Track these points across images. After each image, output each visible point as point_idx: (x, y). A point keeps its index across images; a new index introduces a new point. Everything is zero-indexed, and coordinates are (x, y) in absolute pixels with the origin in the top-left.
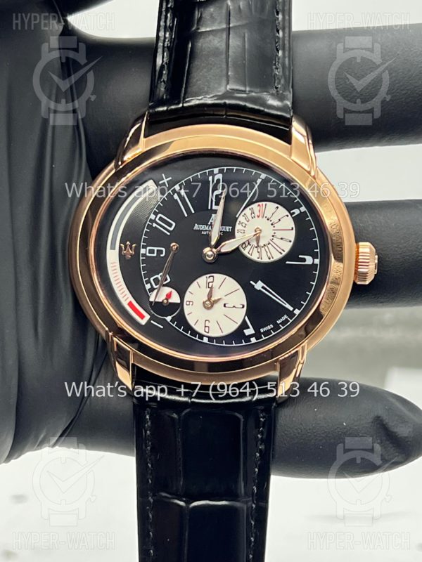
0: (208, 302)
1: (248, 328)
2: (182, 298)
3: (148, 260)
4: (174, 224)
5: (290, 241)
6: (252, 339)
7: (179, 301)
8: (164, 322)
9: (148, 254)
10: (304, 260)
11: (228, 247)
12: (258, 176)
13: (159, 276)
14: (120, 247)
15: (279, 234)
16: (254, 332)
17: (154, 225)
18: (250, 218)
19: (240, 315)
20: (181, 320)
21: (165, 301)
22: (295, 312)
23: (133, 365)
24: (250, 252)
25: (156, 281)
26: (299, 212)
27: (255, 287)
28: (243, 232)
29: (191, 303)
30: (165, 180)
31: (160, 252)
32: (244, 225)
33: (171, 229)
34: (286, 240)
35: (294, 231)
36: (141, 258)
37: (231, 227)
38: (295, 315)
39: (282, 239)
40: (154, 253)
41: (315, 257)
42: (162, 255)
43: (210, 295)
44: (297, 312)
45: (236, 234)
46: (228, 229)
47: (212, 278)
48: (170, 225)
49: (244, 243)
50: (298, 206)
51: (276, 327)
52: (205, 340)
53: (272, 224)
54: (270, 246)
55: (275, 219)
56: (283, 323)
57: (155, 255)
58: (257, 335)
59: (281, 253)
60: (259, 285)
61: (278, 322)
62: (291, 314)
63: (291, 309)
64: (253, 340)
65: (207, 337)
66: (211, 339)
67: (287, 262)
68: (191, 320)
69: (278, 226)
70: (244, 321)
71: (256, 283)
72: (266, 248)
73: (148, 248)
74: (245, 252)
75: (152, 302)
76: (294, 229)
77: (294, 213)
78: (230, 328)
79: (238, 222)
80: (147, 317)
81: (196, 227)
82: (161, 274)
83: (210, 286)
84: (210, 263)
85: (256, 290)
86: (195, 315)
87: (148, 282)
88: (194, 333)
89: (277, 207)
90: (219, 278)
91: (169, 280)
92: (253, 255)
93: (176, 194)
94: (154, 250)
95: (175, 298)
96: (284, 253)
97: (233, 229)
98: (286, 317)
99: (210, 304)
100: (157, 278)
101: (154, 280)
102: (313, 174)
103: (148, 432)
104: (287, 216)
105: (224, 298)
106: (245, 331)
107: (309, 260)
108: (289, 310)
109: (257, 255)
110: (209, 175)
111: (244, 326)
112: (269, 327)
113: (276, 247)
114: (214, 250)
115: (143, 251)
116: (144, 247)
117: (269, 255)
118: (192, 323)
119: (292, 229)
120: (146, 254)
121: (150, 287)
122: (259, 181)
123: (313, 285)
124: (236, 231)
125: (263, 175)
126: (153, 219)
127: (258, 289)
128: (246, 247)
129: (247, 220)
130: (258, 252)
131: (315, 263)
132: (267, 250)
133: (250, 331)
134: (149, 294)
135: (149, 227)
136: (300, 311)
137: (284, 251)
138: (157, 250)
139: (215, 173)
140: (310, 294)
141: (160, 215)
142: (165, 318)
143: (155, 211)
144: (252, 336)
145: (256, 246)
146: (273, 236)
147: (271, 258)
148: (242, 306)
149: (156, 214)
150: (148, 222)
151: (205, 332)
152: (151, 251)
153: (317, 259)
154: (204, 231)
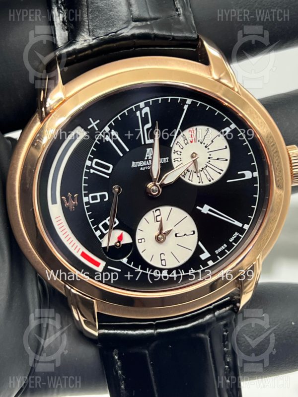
1: (204, 252)
2: (133, 237)
3: (92, 207)
4: (111, 166)
5: (227, 160)
6: (208, 262)
7: (131, 241)
8: (120, 265)
9: (91, 202)
10: (243, 176)
12: (184, 102)
13: (107, 221)
14: (62, 200)
15: (215, 155)
16: (209, 255)
17: (92, 171)
18: (184, 145)
19: (192, 241)
20: (137, 259)
21: (118, 244)
22: (244, 227)
23: (98, 314)
24: (190, 179)
25: (105, 226)
27: (202, 211)
28: (179, 160)
29: (143, 240)
30: (94, 124)
31: (103, 197)
32: (179, 153)
33: (109, 171)
34: (222, 159)
35: (228, 149)
36: (85, 207)
37: (168, 158)
38: (245, 230)
39: (218, 159)
40: (97, 199)
41: (253, 170)
42: (105, 200)
43: (161, 229)
45: (175, 164)
46: (165, 160)
47: (158, 211)
48: (108, 168)
50: (228, 125)
51: (230, 246)
53: (206, 147)
54: (207, 168)
56: (236, 241)
57: (99, 201)
58: (213, 257)
59: (220, 173)
60: (206, 209)
61: (231, 240)
62: (241, 230)
63: (240, 225)
64: (211, 263)
67: (228, 181)
68: (146, 257)
69: (211, 148)
70: (198, 246)
71: (202, 207)
72: (205, 171)
73: (91, 195)
74: (186, 179)
75: (106, 247)
76: (228, 147)
78: (185, 256)
79: (173, 151)
80: (103, 264)
81: (134, 164)
82: (109, 218)
85: (204, 214)
86: (148, 250)
87: (97, 229)
88: (152, 268)
90: (165, 210)
91: (117, 222)
92: (194, 180)
94: (96, 196)
95: (127, 239)
96: (223, 173)
97: (170, 160)
98: (236, 234)
99: (161, 237)
100: (105, 223)
101: (102, 226)
102: (236, 89)
105: (174, 228)
106: (201, 256)
107: (248, 175)
108: (239, 227)
109: (198, 180)
110: (136, 111)
111: (198, 251)
112: (223, 248)
113: (214, 168)
115: (85, 199)
116: (86, 195)
117: (209, 177)
118: (148, 260)
119: (226, 148)
120: (89, 202)
121: (100, 233)
122: (186, 107)
123: (256, 198)
124: (173, 161)
125: (189, 101)
126: (90, 165)
127: (206, 213)
128: (185, 174)
129: (181, 147)
130: (198, 177)
131: (254, 176)
132: (206, 173)
133: (205, 255)
134: (101, 241)
135: (87, 174)
136: (249, 226)
137: (222, 170)
138: (100, 195)
139: (141, 107)
140: (256, 207)
141: (95, 160)
142: (121, 260)
143: (90, 157)
144: (208, 259)
145: (195, 171)
146: (209, 158)
147: (211, 180)
148: (192, 233)
149: (91, 160)
150: (85, 170)
151: (162, 265)
152: (94, 198)
153: (256, 171)
154: (142, 167)
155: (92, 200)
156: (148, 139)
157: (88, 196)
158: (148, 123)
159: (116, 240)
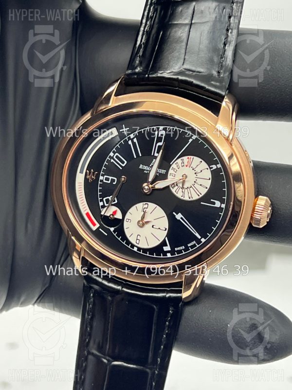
0: (141, 223)
1: (167, 245)
2: (124, 216)
3: (104, 185)
4: (126, 162)
5: (207, 188)
7: (121, 218)
8: (108, 231)
10: (214, 203)
11: (160, 185)
13: (110, 198)
14: (86, 172)
15: (199, 181)
16: (170, 250)
17: (112, 161)
18: (181, 166)
19: (162, 235)
20: (121, 232)
22: (201, 240)
23: (83, 258)
24: (177, 191)
25: (107, 201)
26: (216, 168)
27: (176, 217)
28: (174, 175)
29: (129, 221)
31: (113, 181)
32: (175, 170)
33: (123, 165)
34: (204, 186)
35: (210, 181)
36: (99, 183)
37: (165, 171)
38: (201, 242)
39: (201, 185)
40: (108, 181)
41: (222, 202)
42: (114, 183)
43: (143, 217)
44: (203, 240)
45: (169, 176)
47: (147, 205)
48: (123, 162)
49: (173, 184)
50: (216, 164)
51: (187, 249)
52: (135, 249)
53: (195, 173)
54: (191, 189)
55: (198, 170)
56: (192, 247)
57: (109, 182)
58: (172, 252)
59: (199, 196)
60: (179, 216)
61: (189, 245)
62: (199, 241)
63: (199, 237)
64: (169, 255)
66: (139, 249)
67: (202, 203)
68: (128, 233)
69: (199, 175)
70: (165, 240)
71: (177, 214)
72: (189, 190)
74: (173, 190)
75: (102, 215)
77: (212, 168)
78: (154, 243)
79: (171, 168)
80: (98, 225)
81: (141, 167)
82: (111, 196)
83: (144, 211)
84: (146, 194)
85: (177, 219)
86: (131, 230)
87: (102, 200)
88: (128, 242)
89: (201, 162)
90: (152, 206)
91: (116, 202)
92: (178, 193)
93: (130, 141)
94: (109, 179)
95: (119, 215)
96: (201, 196)
97: (167, 173)
98: (194, 242)
99: (142, 223)
100: (108, 199)
101: (105, 200)
104: (207, 169)
105: (153, 221)
106: (164, 247)
107: (218, 204)
109: (181, 194)
111: (164, 243)
112: (181, 248)
113: (196, 190)
114: (151, 186)
115: (101, 178)
117: (190, 195)
118: (128, 235)
119: (210, 179)
120: (103, 180)
121: (103, 205)
122: (191, 140)
123: (218, 223)
124: (169, 174)
125: (194, 137)
126: (112, 156)
127: (178, 219)
128: (174, 186)
129: (178, 167)
130: (183, 192)
131: (222, 207)
132: (189, 191)
133: (167, 248)
134: (101, 209)
135: (108, 161)
136: (205, 240)
137: (201, 194)
138: (112, 179)
140: (215, 229)
141: (117, 154)
142: (110, 228)
144: (168, 252)
145: (181, 187)
146: (195, 182)
147: (191, 198)
148: (165, 229)
149: (114, 153)
150: (108, 158)
151: (136, 243)
152: (107, 179)
153: (224, 204)
154: (146, 170)
155: (105, 180)
156: (157, 153)
157: (104, 176)
158: (161, 142)
159: (111, 213)
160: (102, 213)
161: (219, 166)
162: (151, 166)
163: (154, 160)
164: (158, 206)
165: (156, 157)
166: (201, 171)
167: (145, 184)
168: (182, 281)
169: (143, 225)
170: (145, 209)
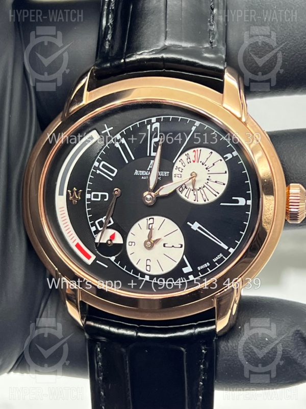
0: (149, 243)
1: (187, 266)
2: (125, 239)
3: (93, 204)
4: (116, 171)
5: (224, 184)
6: (189, 276)
7: (122, 242)
8: (108, 262)
9: (93, 199)
10: (237, 201)
11: (166, 190)
12: (193, 124)
13: (103, 219)
14: (68, 193)
15: (213, 178)
16: (192, 270)
17: (98, 172)
19: (178, 254)
20: (124, 259)
21: (109, 242)
22: (229, 250)
23: (81, 302)
24: (187, 195)
25: (101, 224)
26: (231, 157)
27: (192, 227)
28: (180, 176)
29: (133, 244)
30: (107, 130)
31: (103, 197)
32: (180, 169)
33: (114, 175)
34: (220, 183)
35: (227, 174)
36: (87, 203)
37: (168, 172)
38: (230, 253)
39: (216, 182)
41: (247, 198)
42: (105, 200)
43: (150, 236)
44: (232, 250)
45: (174, 178)
47: (152, 220)
48: (113, 172)
49: (181, 186)
50: (231, 151)
51: (212, 265)
53: (207, 169)
54: (205, 189)
55: (209, 164)
56: (219, 261)
57: (99, 199)
58: (195, 273)
59: (216, 196)
60: (195, 226)
61: (215, 260)
62: (226, 253)
63: (226, 247)
64: (191, 277)
65: (148, 275)
66: (152, 277)
67: (221, 204)
68: (133, 260)
69: (212, 170)
70: (182, 258)
71: (193, 224)
72: (202, 191)
73: (93, 193)
74: (183, 195)
75: (97, 243)
77: (227, 158)
78: (169, 266)
79: (175, 167)
80: (93, 257)
81: (136, 173)
82: (105, 217)
83: (150, 228)
84: (149, 206)
85: (192, 229)
86: (137, 255)
87: (93, 225)
88: (137, 271)
89: (211, 153)
90: (158, 219)
91: (112, 222)
92: (189, 197)
94: (98, 195)
95: (118, 240)
96: (218, 196)
97: (171, 175)
98: (221, 255)
99: (150, 244)
100: (102, 221)
101: (98, 223)
102: (244, 120)
103: (100, 363)
104: (221, 160)
105: (163, 238)
106: (183, 269)
107: (242, 201)
108: (224, 249)
109: (194, 198)
110: (148, 124)
111: (182, 264)
113: (211, 190)
114: (153, 194)
115: (88, 196)
116: (90, 192)
117: (204, 197)
118: (134, 263)
119: (226, 172)
120: (91, 199)
121: (95, 229)
122: (194, 128)
123: (246, 225)
124: (173, 176)
125: (197, 123)
126: (97, 166)
127: (195, 230)
128: (183, 190)
129: (184, 165)
130: (195, 195)
131: (248, 204)
132: (203, 193)
133: (188, 269)
134: (95, 236)
135: (94, 174)
136: (234, 250)
137: (218, 193)
138: (101, 195)
139: (152, 122)
140: (244, 233)
141: (103, 163)
142: (109, 258)
143: (98, 159)
144: (190, 273)
145: (192, 189)
146: (208, 179)
147: (207, 200)
148: (180, 246)
149: (99, 161)
150: (92, 170)
151: (147, 270)
152: (96, 196)
153: (250, 200)
154: (144, 176)
156: (154, 152)
157: (91, 194)
159: (109, 238)
160: (97, 241)
161: (235, 153)
162: (148, 169)
163: (152, 161)
164: (166, 219)
165: (154, 158)
166: (214, 164)
167: (146, 194)
168: (215, 308)
169: (152, 245)
170: (151, 225)
